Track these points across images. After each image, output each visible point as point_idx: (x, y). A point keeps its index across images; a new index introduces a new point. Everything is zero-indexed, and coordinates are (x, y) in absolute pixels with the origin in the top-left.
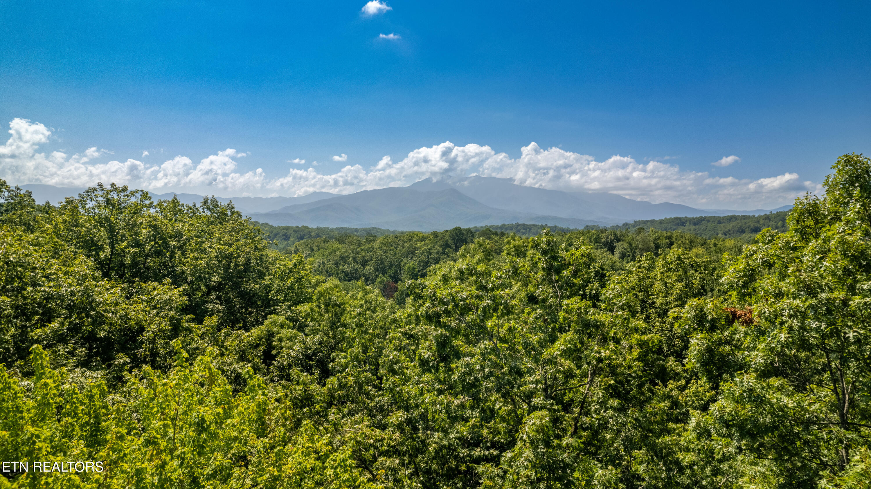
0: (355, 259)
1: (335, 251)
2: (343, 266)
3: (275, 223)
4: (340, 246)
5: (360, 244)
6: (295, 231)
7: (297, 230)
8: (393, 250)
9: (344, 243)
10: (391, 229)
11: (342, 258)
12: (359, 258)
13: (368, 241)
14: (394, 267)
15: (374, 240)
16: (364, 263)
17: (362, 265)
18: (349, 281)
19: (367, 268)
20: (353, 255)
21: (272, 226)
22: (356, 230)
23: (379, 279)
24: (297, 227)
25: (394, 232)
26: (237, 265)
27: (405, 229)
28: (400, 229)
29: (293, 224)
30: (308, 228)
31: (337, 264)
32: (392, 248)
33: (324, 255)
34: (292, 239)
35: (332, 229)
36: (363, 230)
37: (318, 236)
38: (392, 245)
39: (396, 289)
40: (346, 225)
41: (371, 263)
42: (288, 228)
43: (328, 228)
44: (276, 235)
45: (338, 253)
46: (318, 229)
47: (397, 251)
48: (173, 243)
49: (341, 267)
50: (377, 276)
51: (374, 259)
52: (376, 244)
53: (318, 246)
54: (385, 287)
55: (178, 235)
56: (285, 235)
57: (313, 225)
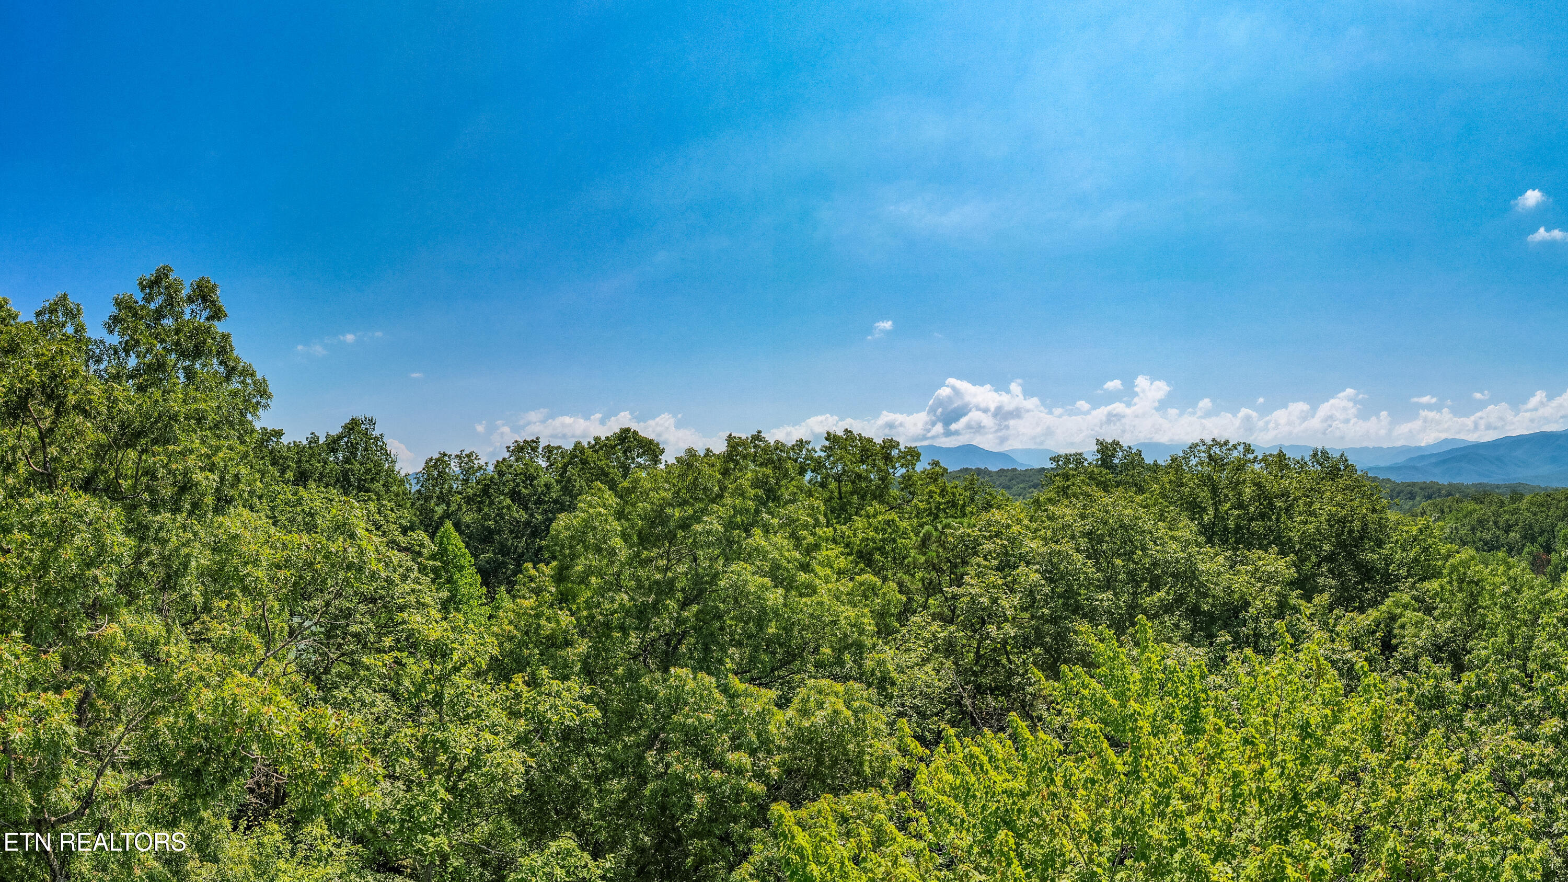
0: (1495, 523)
1: (1470, 513)
2: (1482, 532)
3: (1397, 478)
4: (1478, 508)
5: (1502, 504)
6: (1421, 489)
7: (1423, 487)
8: (1544, 512)
9: (1482, 503)
10: (1543, 485)
11: (1480, 522)
12: (1501, 522)
13: (1513, 500)
14: (1546, 534)
15: (1520, 499)
16: (1508, 528)
17: (1506, 532)
18: (1489, 551)
19: (1512, 534)
20: (1493, 518)
21: (1394, 483)
22: (1498, 487)
23: (1526, 549)
24: (1424, 483)
25: (1545, 489)
26: (1351, 531)
27: (1560, 485)
28: (1555, 485)
29: (1419, 478)
30: (1437, 483)
31: (1473, 530)
32: (1543, 509)
33: (1457, 519)
34: (1418, 499)
35: (1467, 485)
36: (1507, 486)
37: (1450, 494)
38: (1543, 506)
39: (1549, 562)
40: (1485, 480)
41: (1516, 528)
42: (1414, 484)
43: (1463, 484)
44: (1399, 493)
45: (1475, 516)
46: (1450, 485)
47: (1550, 513)
48: (1279, 504)
49: (1479, 534)
50: (1524, 545)
51: (1521, 524)
52: (1524, 505)
53: (1450, 507)
54: (1534, 559)
55: (1284, 494)
56: (1410, 493)
57: (1443, 481)
